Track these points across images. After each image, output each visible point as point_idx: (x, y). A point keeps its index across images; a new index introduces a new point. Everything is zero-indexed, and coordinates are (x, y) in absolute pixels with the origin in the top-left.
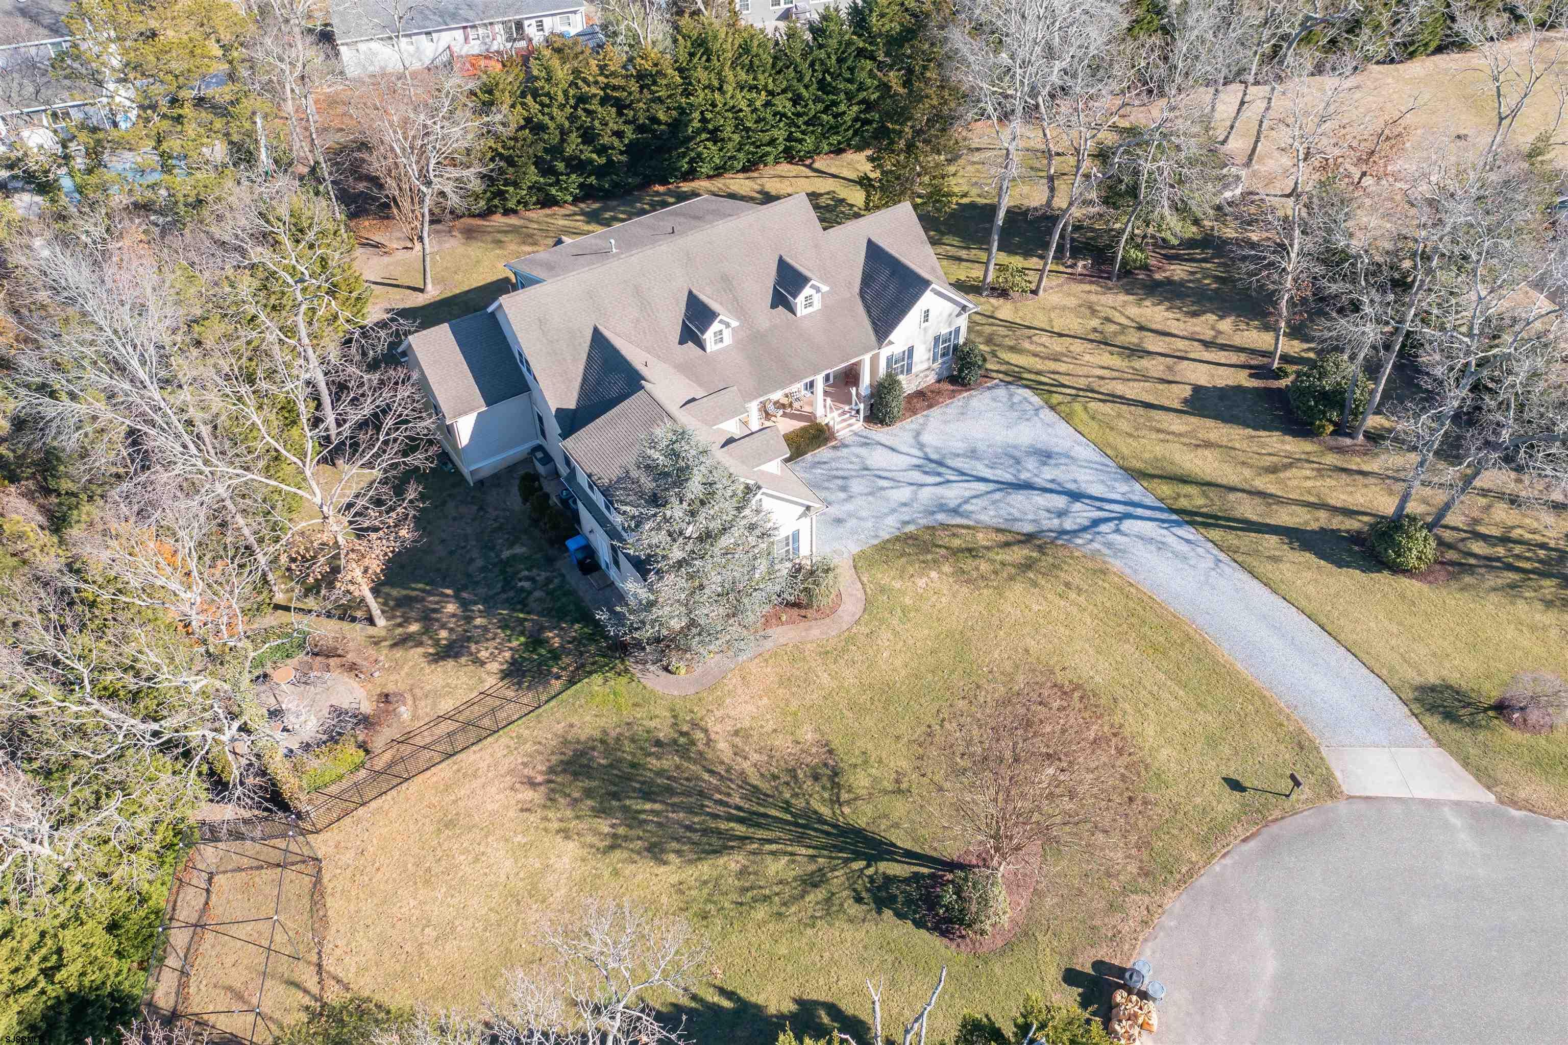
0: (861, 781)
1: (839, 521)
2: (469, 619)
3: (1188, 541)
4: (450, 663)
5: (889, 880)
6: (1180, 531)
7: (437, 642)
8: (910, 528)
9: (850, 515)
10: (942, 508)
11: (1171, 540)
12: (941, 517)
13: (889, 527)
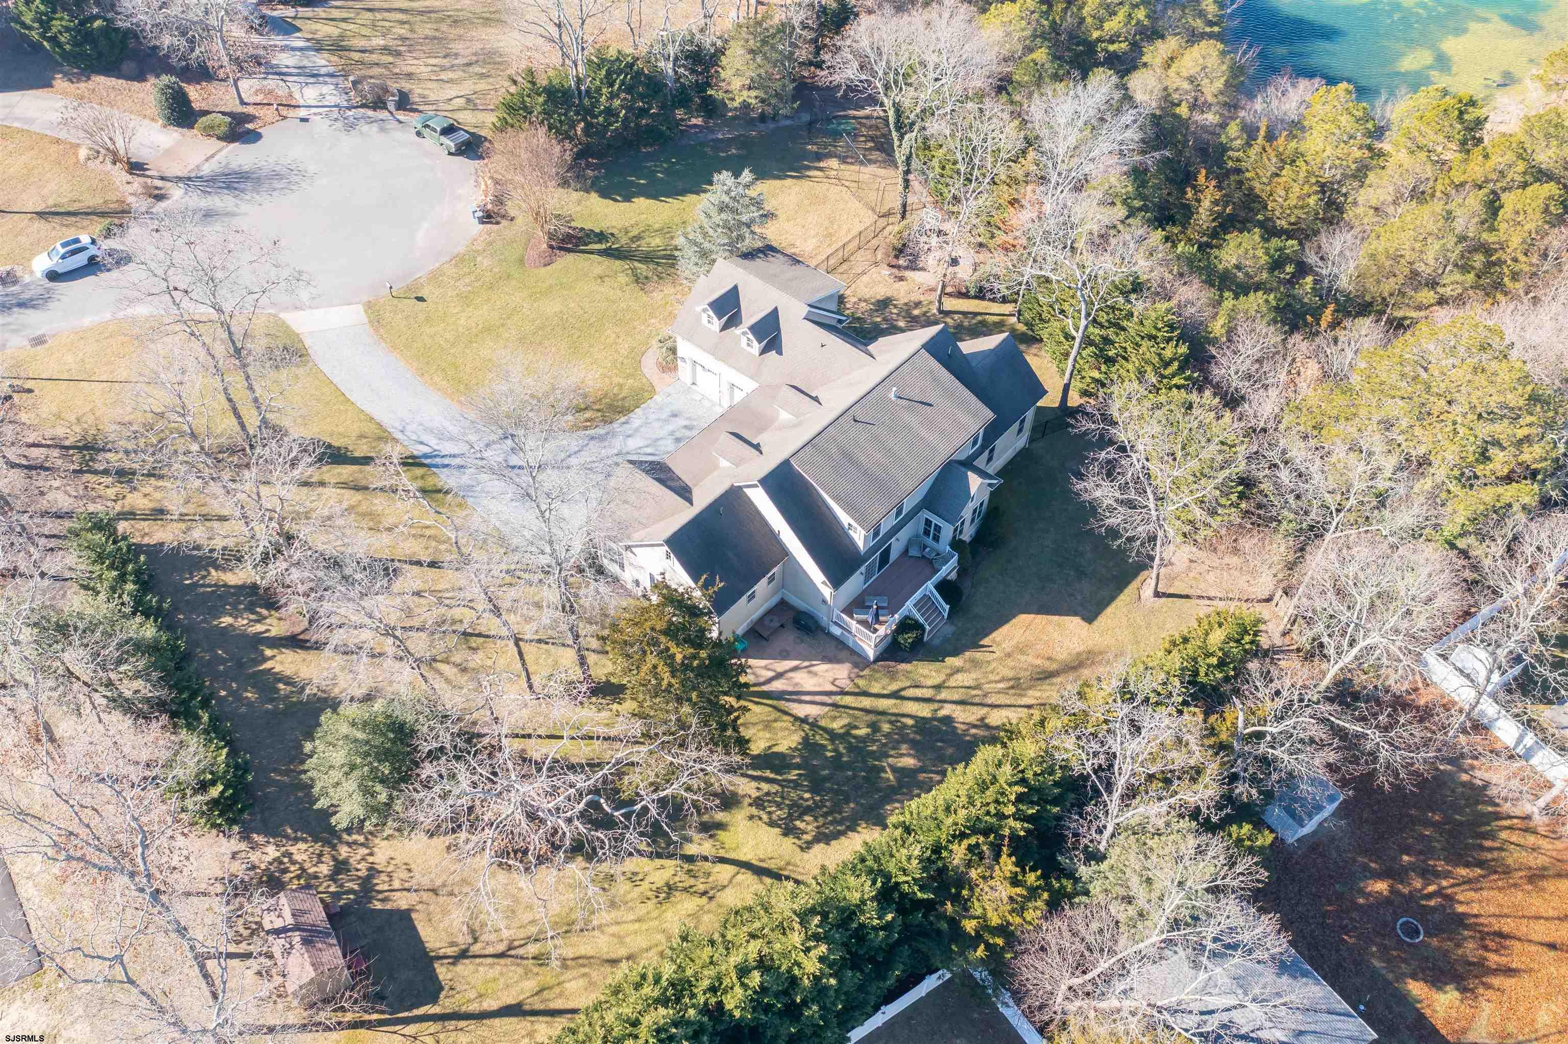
0: (623, 279)
1: (675, 415)
2: (885, 319)
3: (422, 443)
4: (879, 297)
5: (600, 242)
6: (425, 450)
7: (895, 306)
8: (623, 419)
9: (666, 421)
10: (602, 438)
11: (433, 442)
12: (601, 431)
13: (637, 418)
